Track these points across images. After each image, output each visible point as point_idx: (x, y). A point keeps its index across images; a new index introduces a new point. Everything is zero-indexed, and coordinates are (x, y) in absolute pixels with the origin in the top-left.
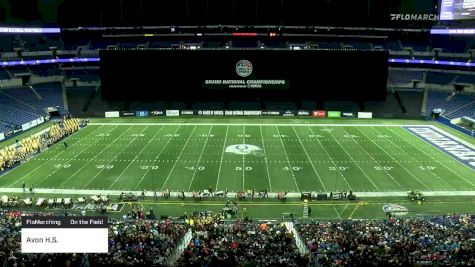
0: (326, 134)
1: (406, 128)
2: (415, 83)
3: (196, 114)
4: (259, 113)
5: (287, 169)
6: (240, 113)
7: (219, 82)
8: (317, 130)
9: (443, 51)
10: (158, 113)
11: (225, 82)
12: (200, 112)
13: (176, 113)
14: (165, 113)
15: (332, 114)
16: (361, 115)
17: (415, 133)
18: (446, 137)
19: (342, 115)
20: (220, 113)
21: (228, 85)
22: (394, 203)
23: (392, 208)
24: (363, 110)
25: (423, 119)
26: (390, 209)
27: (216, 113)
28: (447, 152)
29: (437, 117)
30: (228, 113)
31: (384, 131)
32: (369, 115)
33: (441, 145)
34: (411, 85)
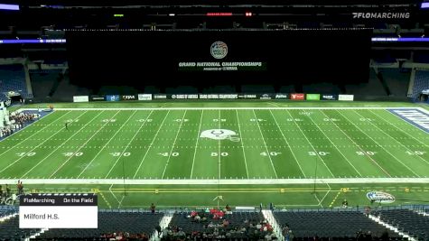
0: (305, 117)
1: (391, 111)
2: (401, 63)
3: (169, 98)
4: (235, 96)
5: (264, 154)
6: (215, 96)
7: (193, 64)
8: (295, 114)
10: (129, 97)
11: (199, 64)
12: (174, 96)
13: (148, 97)
14: (137, 98)
15: (310, 97)
16: (342, 97)
17: (400, 116)
19: (321, 98)
20: (195, 96)
21: (202, 67)
22: (378, 189)
23: (377, 195)
24: (344, 92)
25: (410, 101)
26: (374, 196)
27: (191, 96)
29: (426, 99)
30: (202, 96)
31: (366, 113)
32: (350, 97)
34: (396, 65)
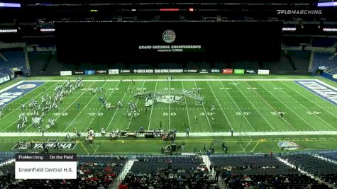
0: (233, 87)
1: (297, 82)
2: (304, 47)
3: (132, 72)
4: (181, 71)
5: (203, 114)
6: (166, 71)
7: (149, 47)
8: (226, 84)
9: (327, 21)
10: (102, 72)
11: (154, 47)
12: (135, 71)
13: (117, 71)
14: (107, 72)
15: (237, 71)
16: (261, 72)
17: (303, 86)
18: (328, 88)
19: (245, 72)
20: (151, 71)
21: (157, 49)
22: (287, 140)
23: (285, 144)
24: (262, 68)
25: (310, 74)
26: (284, 145)
27: (148, 71)
28: (329, 100)
29: (321, 73)
30: (157, 71)
31: (278, 84)
32: (267, 72)
33: (325, 95)
34: (300, 48)
